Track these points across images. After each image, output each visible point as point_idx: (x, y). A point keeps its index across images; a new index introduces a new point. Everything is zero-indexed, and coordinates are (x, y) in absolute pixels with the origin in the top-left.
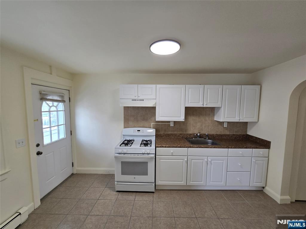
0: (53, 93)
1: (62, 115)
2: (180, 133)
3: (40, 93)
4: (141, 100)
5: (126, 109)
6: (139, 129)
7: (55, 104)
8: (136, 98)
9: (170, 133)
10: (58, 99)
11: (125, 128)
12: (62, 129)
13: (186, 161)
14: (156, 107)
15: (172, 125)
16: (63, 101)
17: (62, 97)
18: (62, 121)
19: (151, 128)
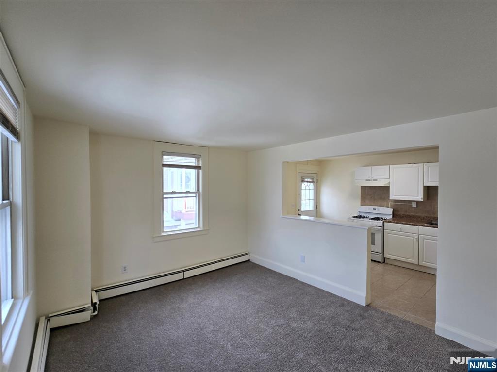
0: (308, 177)
1: (312, 192)
2: (426, 215)
3: (302, 178)
4: (374, 180)
5: (363, 188)
6: (374, 207)
7: (309, 184)
8: (370, 178)
9: (411, 214)
10: (310, 181)
11: (361, 205)
12: (312, 202)
13: (417, 238)
14: (389, 187)
15: (414, 205)
16: (313, 182)
17: (313, 179)
18: (312, 197)
19: (389, 207)
